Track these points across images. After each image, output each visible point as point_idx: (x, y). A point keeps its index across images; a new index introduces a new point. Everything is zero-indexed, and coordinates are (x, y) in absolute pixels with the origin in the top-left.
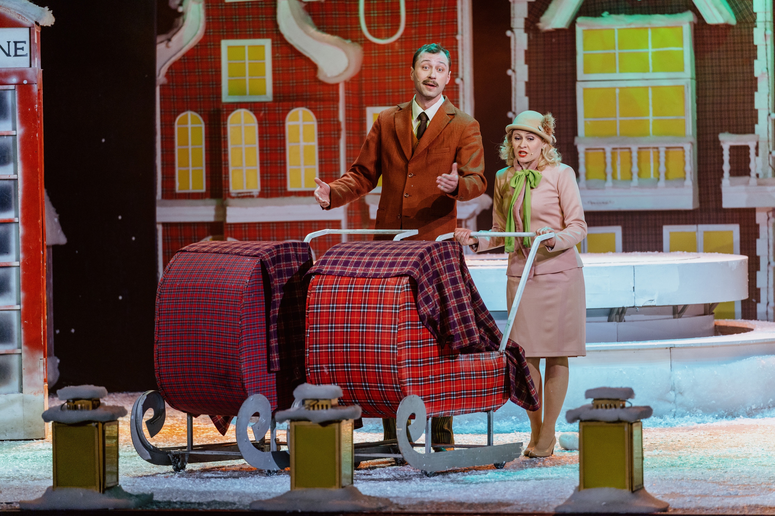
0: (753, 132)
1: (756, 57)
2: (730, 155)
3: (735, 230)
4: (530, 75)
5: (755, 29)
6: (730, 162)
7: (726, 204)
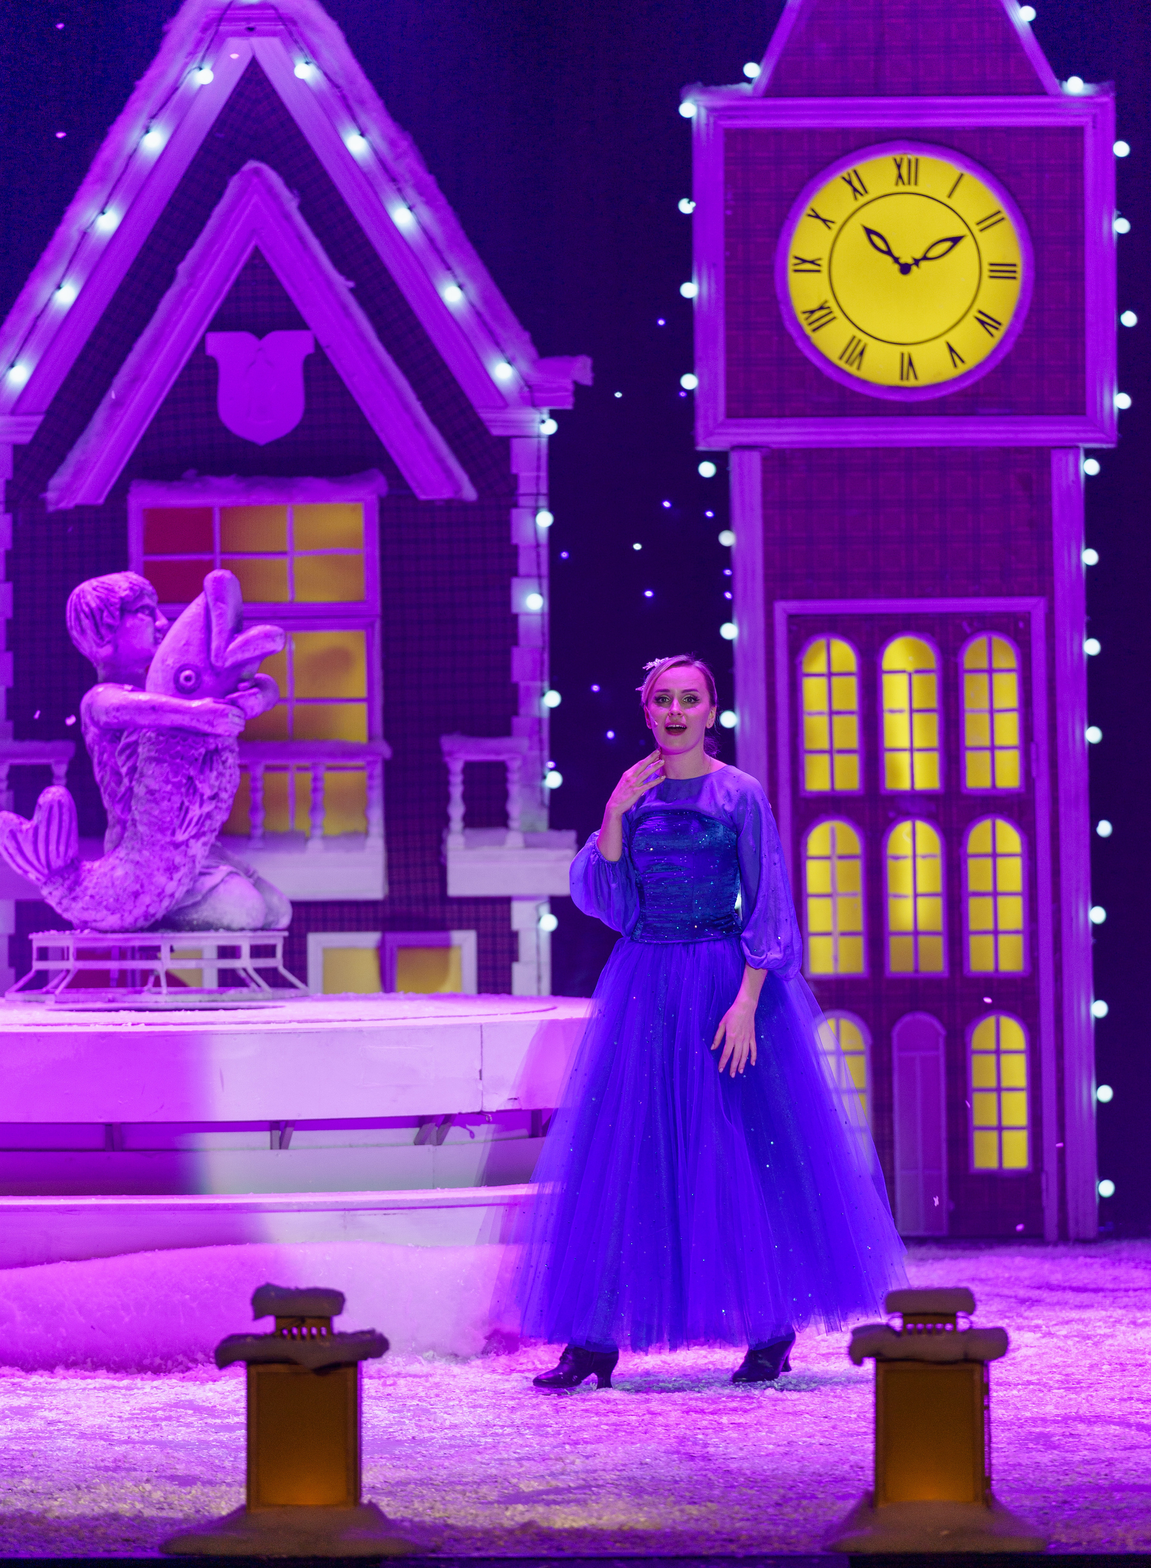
0: (506, 730)
1: (515, 573)
2: (464, 782)
3: (467, 942)
4: (16, 605)
5: (515, 512)
6: (465, 798)
7: (460, 884)
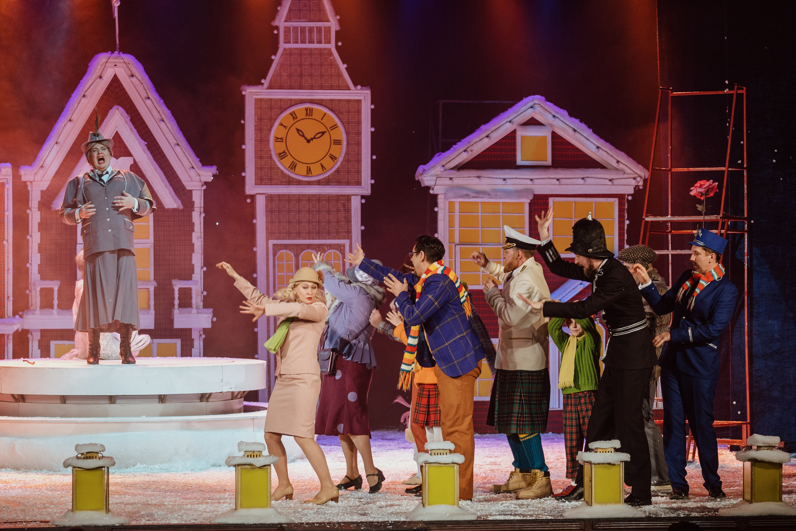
0: (190, 279)
1: (193, 230)
2: (179, 294)
3: (178, 342)
5: (193, 212)
6: (179, 299)
7: (177, 325)
